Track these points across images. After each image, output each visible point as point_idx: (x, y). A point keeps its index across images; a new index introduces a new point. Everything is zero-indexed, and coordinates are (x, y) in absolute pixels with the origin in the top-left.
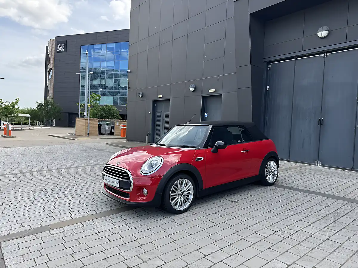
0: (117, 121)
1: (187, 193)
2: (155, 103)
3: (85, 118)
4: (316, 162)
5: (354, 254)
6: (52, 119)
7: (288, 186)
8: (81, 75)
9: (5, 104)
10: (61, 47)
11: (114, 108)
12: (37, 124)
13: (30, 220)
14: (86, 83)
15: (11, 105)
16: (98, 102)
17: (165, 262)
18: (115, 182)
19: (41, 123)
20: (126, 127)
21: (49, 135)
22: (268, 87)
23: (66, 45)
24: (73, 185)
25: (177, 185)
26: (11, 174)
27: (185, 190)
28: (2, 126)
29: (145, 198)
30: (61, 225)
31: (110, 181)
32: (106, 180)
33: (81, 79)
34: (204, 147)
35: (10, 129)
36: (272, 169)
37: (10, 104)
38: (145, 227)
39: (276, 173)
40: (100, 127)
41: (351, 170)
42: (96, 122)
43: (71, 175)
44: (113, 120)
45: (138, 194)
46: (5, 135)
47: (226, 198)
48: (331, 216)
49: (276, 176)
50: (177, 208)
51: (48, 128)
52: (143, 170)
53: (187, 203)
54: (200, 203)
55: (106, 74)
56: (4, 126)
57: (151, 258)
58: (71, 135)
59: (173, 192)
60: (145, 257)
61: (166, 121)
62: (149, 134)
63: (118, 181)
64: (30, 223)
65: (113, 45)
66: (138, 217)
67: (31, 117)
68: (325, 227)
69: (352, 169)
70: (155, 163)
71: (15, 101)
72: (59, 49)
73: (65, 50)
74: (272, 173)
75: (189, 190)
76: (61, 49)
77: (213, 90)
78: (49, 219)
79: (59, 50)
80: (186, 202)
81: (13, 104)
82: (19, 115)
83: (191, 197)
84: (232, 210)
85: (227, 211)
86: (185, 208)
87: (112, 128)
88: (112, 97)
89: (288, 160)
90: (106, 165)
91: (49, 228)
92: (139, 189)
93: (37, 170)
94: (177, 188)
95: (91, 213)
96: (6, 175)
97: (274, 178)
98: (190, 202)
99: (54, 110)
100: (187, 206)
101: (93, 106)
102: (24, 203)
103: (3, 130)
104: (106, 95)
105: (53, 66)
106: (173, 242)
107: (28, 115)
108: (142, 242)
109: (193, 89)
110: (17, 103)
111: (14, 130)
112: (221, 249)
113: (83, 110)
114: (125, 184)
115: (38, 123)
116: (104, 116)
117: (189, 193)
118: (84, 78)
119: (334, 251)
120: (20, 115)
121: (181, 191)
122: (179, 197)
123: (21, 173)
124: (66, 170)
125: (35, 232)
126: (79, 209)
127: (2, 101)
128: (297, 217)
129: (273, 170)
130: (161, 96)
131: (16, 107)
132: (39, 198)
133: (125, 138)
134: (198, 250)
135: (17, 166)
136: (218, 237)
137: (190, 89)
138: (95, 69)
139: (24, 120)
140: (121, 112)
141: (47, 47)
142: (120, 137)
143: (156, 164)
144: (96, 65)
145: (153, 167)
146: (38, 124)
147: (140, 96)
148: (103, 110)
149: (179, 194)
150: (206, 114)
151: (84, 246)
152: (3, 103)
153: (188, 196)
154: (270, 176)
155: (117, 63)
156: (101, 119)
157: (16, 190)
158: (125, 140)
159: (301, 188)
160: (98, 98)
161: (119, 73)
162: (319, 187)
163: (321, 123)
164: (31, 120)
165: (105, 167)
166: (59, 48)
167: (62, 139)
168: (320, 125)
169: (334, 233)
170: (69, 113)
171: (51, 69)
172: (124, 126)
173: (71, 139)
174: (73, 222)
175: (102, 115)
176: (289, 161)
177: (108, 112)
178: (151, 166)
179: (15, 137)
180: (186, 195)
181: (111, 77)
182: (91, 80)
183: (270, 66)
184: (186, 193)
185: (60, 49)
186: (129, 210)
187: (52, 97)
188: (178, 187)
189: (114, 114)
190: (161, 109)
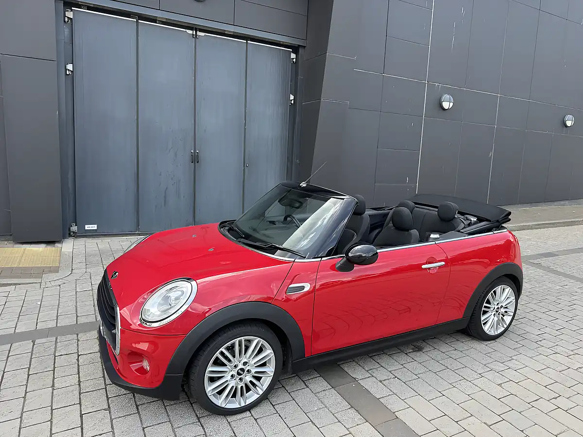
89: (135, 234)
163: (195, 159)
168: (193, 163)
183: (69, 15)
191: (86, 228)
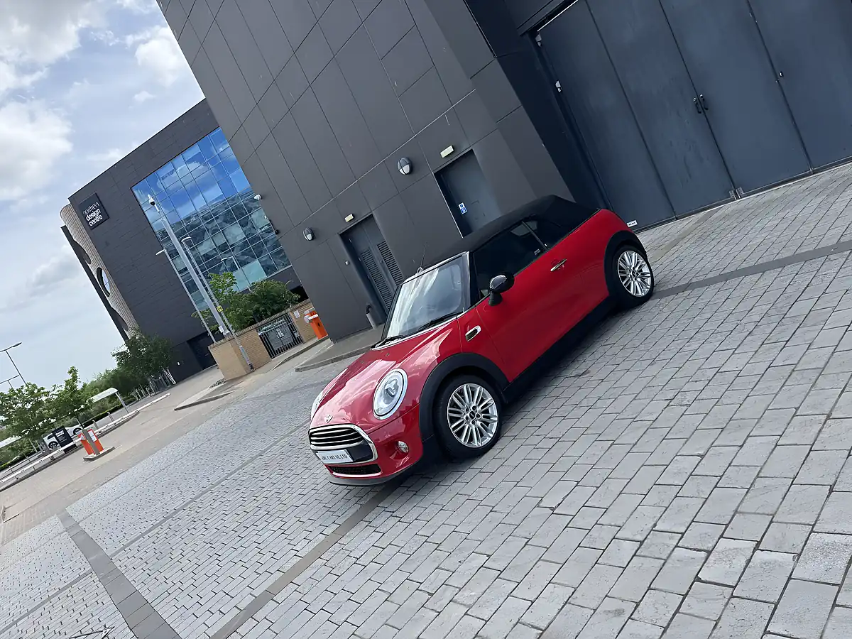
0: (295, 310)
1: (482, 408)
2: (346, 236)
3: (228, 339)
4: (732, 194)
5: (820, 374)
6: (162, 373)
7: (681, 284)
8: (166, 253)
9: (54, 392)
10: (94, 214)
11: (274, 283)
12: (139, 398)
13: (231, 597)
14: (184, 261)
15: (66, 388)
16: (234, 288)
17: (488, 556)
18: (341, 456)
19: (145, 390)
20: (316, 316)
21: (176, 410)
22: (558, 85)
23: (100, 202)
24: (273, 492)
25: (454, 405)
26: (150, 531)
27: (474, 404)
28: (76, 441)
29: (407, 458)
30: (288, 578)
31: (332, 457)
32: (324, 458)
33: (170, 260)
34: (473, 303)
35: (94, 439)
36: (634, 268)
37: (63, 389)
38: (435, 508)
39: (645, 270)
40: (265, 339)
41: (810, 174)
42: (253, 335)
43: (260, 474)
44: (283, 312)
45: (392, 457)
46: (93, 456)
47: (564, 373)
48: (773, 312)
49: (649, 275)
50: (476, 444)
51: (164, 396)
52: (378, 410)
53: (492, 426)
54: (518, 411)
55: (217, 218)
56: (80, 439)
57: (462, 560)
58: (220, 385)
59: (453, 420)
60: (450, 563)
61: (391, 265)
62: (369, 307)
63: (344, 452)
64: (234, 602)
65: (196, 150)
66: (415, 494)
67: (119, 391)
68: (763, 344)
69: (811, 170)
70: (391, 386)
71: (69, 377)
72: (91, 220)
73: (105, 213)
74: (637, 274)
75: (482, 400)
76: (95, 217)
77: (450, 150)
78: (262, 578)
79: (93, 223)
80: (487, 424)
81: (71, 384)
82: (94, 401)
83: (494, 411)
84: (583, 393)
85: (574, 400)
86: (492, 435)
87: (292, 328)
88: (257, 261)
89: (673, 219)
90: (311, 431)
91: (269, 595)
92: (388, 447)
93: (193, 497)
94: (457, 410)
95: (328, 531)
96: (142, 535)
97: (645, 282)
98: (495, 421)
99: (155, 350)
100: (494, 430)
101: (228, 304)
102: (203, 572)
103: (81, 447)
104: (243, 264)
105: (101, 262)
106: (491, 511)
107: (112, 391)
108: (436, 539)
109: (406, 169)
110: (75, 378)
111: (102, 434)
112: (578, 482)
113: (212, 322)
114: (360, 451)
115: (140, 393)
116: (263, 311)
117: (486, 405)
118: (174, 254)
119: (782, 386)
120: (96, 398)
121: (467, 410)
122: (471, 423)
123: (167, 518)
124: (247, 468)
125: (249, 613)
126: (304, 534)
127: (45, 390)
128: (708, 347)
129: (637, 269)
130: (351, 217)
131: (79, 386)
132: (225, 549)
133: (327, 338)
134: (538, 505)
135: (153, 508)
136: (566, 463)
137: (401, 171)
138: (188, 218)
139: (110, 402)
140: (291, 284)
141: (64, 229)
142: (316, 340)
143: (396, 387)
144: (186, 211)
145: (393, 396)
146: (142, 396)
147: (309, 237)
148: (254, 299)
149: (467, 418)
150: (462, 207)
151: (343, 596)
152: (50, 394)
153: (487, 411)
154: (636, 283)
155: (225, 184)
156: (259, 324)
157: (176, 554)
158: (328, 344)
159: (708, 277)
160: (228, 281)
161: (241, 202)
162: (744, 255)
163: (702, 106)
164: (122, 395)
165: (311, 435)
166: (89, 218)
167: (204, 404)
168: (702, 113)
169: (780, 349)
170: (189, 342)
171: (99, 271)
172: (312, 314)
173: (223, 396)
174: (305, 563)
175: (257, 311)
176: (677, 219)
177: (265, 297)
178: (389, 395)
179: (113, 448)
180: (483, 412)
181: (229, 220)
182: (193, 250)
183: (539, 38)
184: (479, 409)
185: (93, 219)
186: (393, 491)
187: (137, 327)
188: (458, 407)
189: (279, 296)
190: (366, 243)
191: (635, 221)
